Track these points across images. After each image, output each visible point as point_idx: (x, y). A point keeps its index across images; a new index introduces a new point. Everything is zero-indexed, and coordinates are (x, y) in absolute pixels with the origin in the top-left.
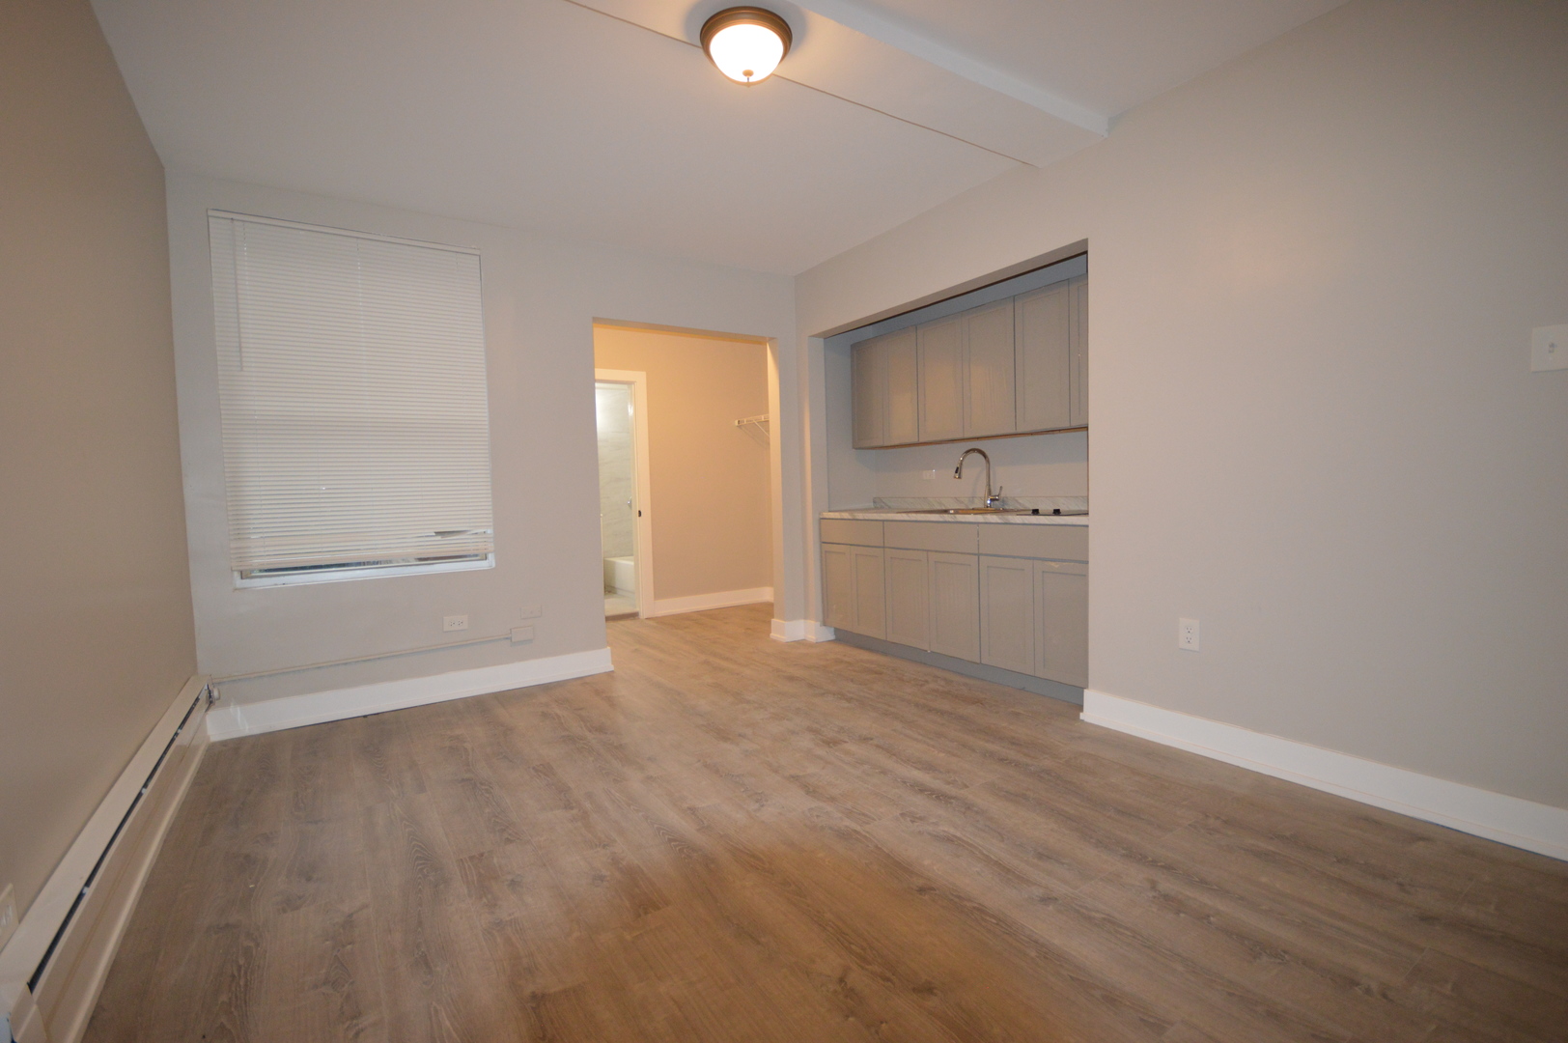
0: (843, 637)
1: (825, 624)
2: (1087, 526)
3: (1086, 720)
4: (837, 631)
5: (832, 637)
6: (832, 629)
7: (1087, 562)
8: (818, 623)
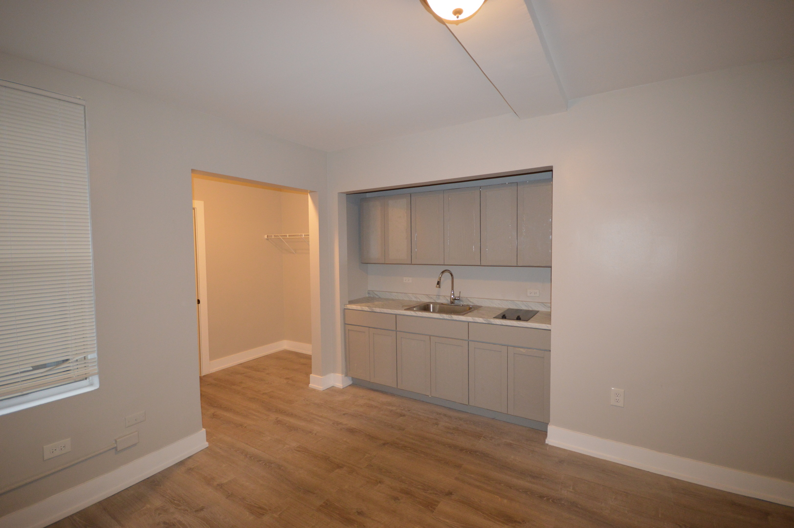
0: (357, 383)
1: (347, 375)
2: (550, 330)
3: (550, 444)
4: (353, 379)
5: (350, 382)
6: (351, 378)
7: (550, 351)
8: (344, 375)
